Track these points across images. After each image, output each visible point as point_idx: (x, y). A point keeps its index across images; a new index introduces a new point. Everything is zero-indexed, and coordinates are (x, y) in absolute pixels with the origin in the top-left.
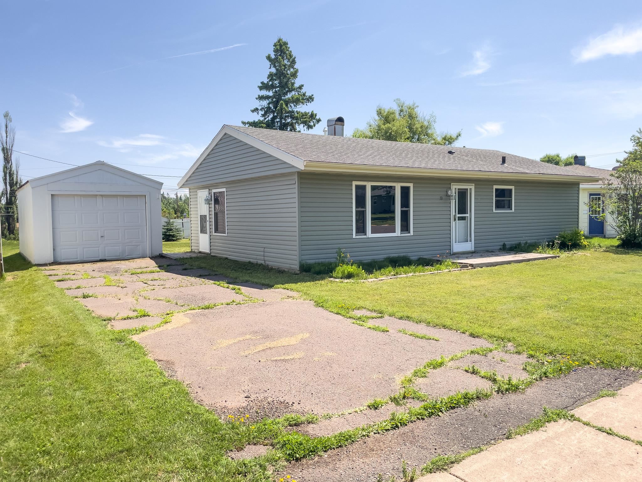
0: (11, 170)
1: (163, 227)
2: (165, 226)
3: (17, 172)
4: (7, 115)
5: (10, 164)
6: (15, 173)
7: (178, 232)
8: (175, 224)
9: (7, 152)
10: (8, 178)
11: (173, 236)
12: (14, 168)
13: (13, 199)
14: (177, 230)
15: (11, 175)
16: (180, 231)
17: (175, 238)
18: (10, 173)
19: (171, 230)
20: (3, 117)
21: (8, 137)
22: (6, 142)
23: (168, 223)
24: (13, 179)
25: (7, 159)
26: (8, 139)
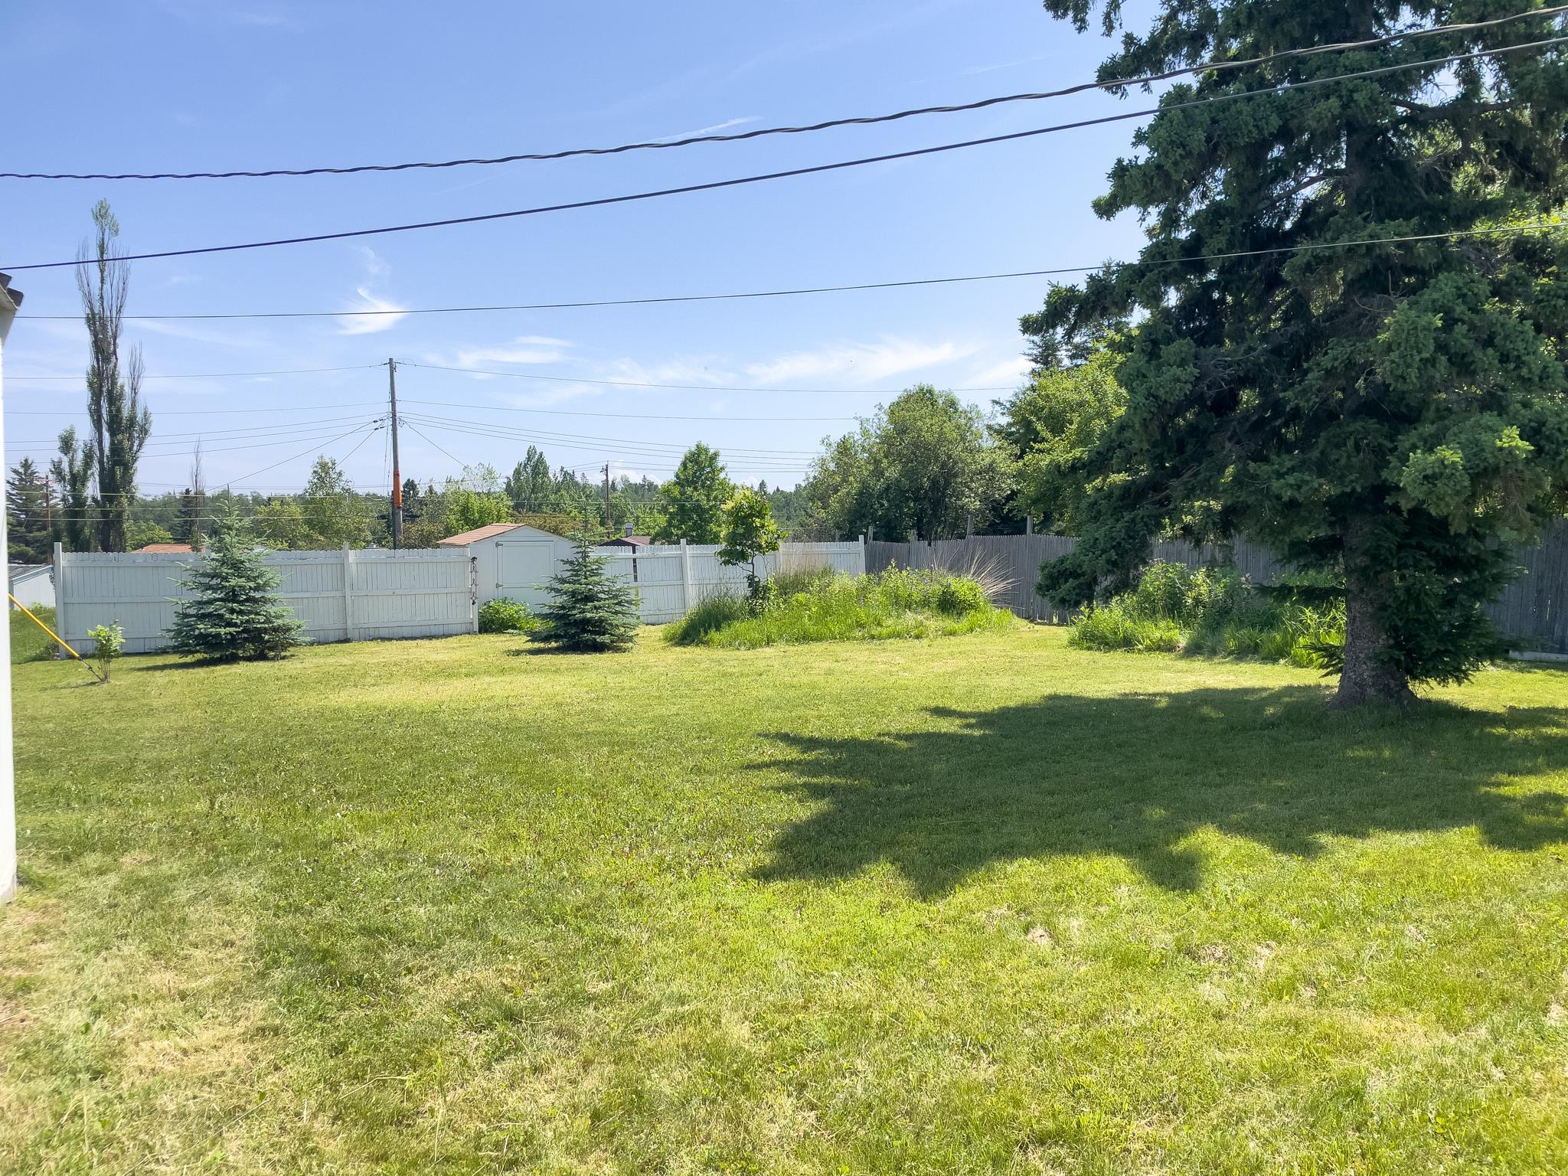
0: (114, 383)
1: (559, 586)
2: (563, 581)
3: (134, 389)
4: (103, 212)
5: (112, 365)
6: (127, 390)
7: (618, 608)
8: (607, 572)
9: (104, 327)
10: (104, 405)
11: (599, 626)
12: (123, 379)
13: (118, 471)
14: (615, 597)
15: (114, 399)
16: (629, 602)
17: (606, 639)
18: (110, 392)
19: (589, 598)
20: (92, 221)
21: (108, 280)
22: (102, 297)
23: (579, 568)
24: (119, 410)
25: (103, 349)
26: (107, 286)
